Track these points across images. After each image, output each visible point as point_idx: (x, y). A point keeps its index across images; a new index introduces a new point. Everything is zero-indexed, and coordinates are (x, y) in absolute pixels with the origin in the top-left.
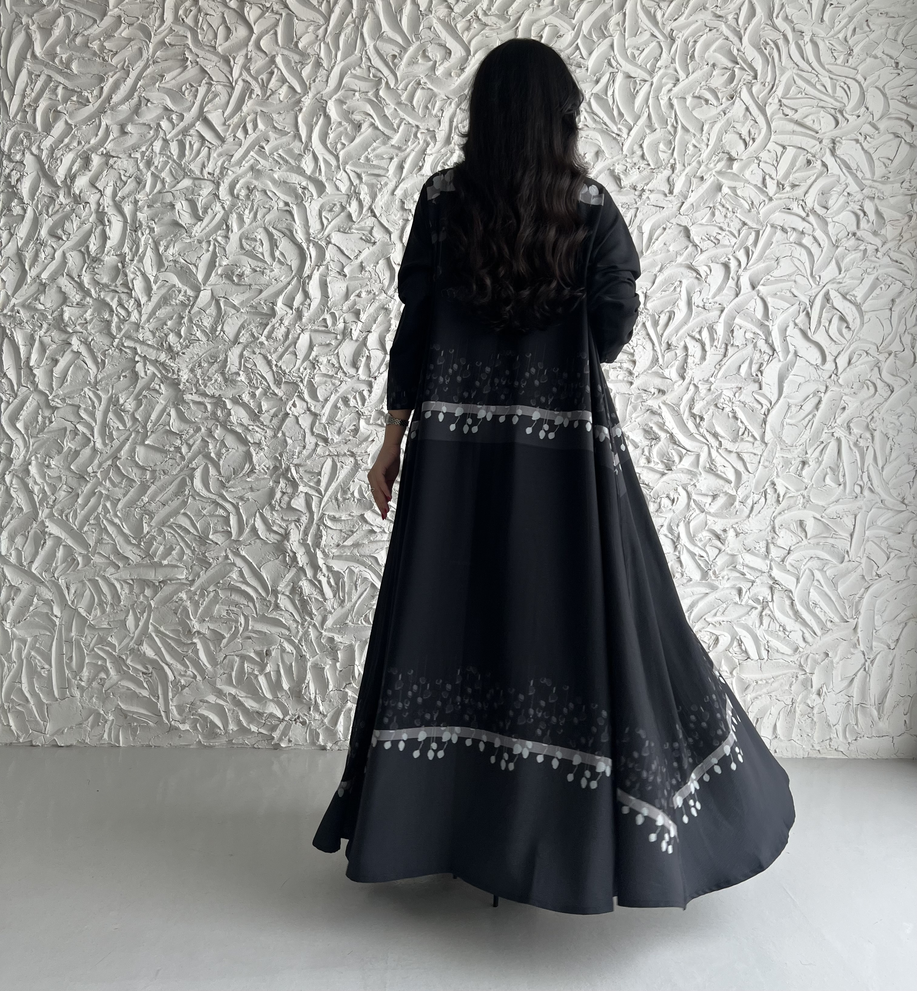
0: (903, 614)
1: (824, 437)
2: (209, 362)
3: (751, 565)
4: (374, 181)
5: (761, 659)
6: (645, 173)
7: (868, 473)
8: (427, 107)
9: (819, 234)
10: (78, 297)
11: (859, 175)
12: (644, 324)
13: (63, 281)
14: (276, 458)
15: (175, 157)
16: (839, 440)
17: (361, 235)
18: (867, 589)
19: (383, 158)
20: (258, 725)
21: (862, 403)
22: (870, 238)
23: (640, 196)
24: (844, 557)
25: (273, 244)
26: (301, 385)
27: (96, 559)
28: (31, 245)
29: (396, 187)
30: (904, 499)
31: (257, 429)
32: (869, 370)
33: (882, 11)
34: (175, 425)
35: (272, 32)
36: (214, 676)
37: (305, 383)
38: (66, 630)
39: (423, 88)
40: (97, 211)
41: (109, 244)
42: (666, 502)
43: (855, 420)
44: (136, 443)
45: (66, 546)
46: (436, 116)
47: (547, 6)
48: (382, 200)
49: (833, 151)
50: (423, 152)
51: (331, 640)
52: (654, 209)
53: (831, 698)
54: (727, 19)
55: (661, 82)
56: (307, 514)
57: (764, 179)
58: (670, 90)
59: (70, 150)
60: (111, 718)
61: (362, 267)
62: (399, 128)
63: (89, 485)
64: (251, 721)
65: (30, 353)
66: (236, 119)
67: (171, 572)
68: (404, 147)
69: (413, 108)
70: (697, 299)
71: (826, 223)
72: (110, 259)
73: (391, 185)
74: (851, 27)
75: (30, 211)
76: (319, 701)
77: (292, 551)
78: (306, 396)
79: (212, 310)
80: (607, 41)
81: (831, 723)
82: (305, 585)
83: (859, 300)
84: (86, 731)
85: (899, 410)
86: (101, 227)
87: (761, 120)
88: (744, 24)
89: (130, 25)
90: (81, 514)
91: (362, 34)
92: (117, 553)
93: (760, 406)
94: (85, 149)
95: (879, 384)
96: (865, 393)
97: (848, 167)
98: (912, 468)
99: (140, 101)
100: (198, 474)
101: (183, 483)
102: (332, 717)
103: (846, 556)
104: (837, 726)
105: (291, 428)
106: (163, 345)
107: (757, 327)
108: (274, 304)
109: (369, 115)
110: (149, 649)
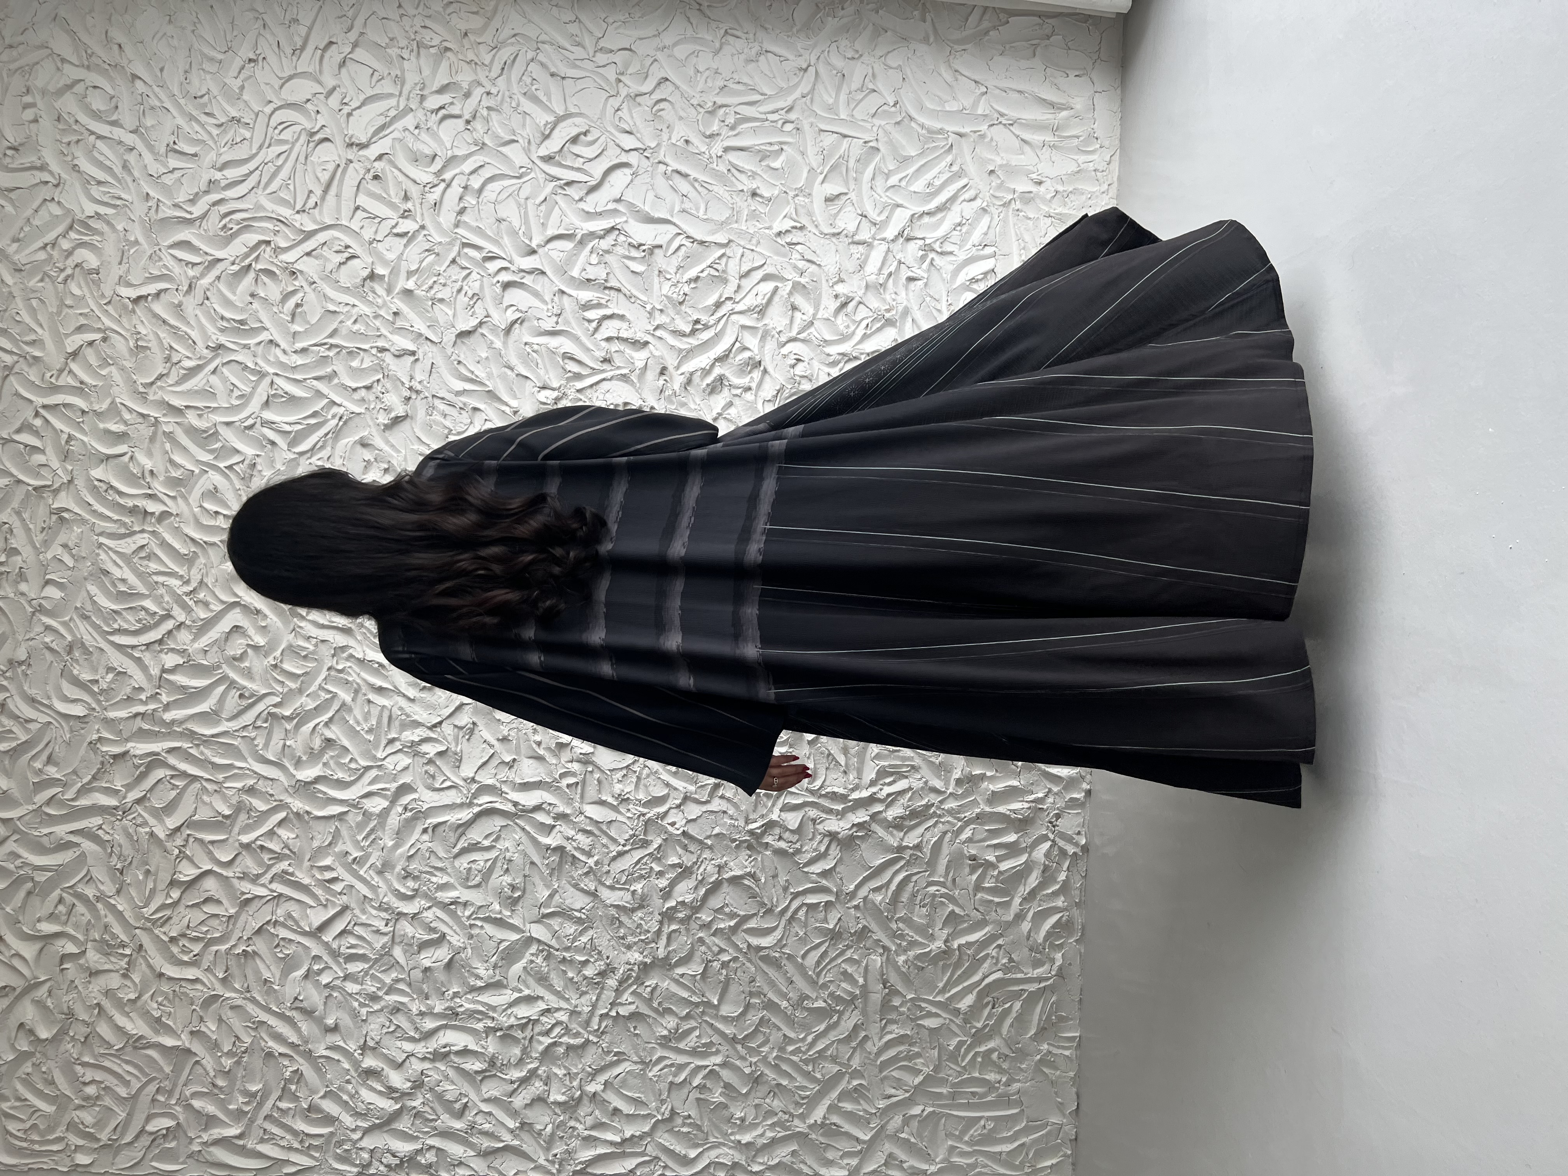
0: (945, 75)
1: (722, 168)
2: (619, 927)
3: (879, 265)
4: (397, 723)
5: (994, 255)
6: (388, 385)
7: (769, 113)
8: (305, 657)
9: (467, 167)
10: (538, 1084)
11: (392, 113)
12: (578, 391)
13: (518, 1101)
14: (737, 847)
15: (366, 966)
16: (727, 149)
17: (464, 740)
18: (911, 119)
19: (369, 711)
20: (1058, 871)
21: (681, 118)
22: (472, 102)
23: (418, 392)
24: (872, 147)
25: (474, 847)
26: (647, 816)
27: (855, 1063)
28: (474, 1140)
29: (404, 696)
30: (801, 69)
31: (701, 870)
32: (639, 108)
33: (183, 78)
34: (695, 968)
35: (210, 847)
36: (999, 923)
37: (645, 811)
38: (939, 1100)
39: (281, 661)
40: (433, 1061)
41: (472, 1046)
42: (800, 369)
43: (701, 128)
44: (716, 1015)
45: (840, 1098)
46: (316, 645)
47: (177, 504)
48: (420, 714)
49: (362, 146)
50: (361, 662)
51: (959, 782)
52: (434, 375)
53: (1045, 169)
54: (194, 277)
55: (273, 363)
56: (807, 809)
57: (398, 235)
58: (284, 352)
59: (357, 1092)
60: (1046, 1046)
61: (504, 740)
62: (331, 692)
63: (767, 1072)
64: (1053, 880)
65: (606, 1141)
66: (319, 892)
67: (874, 975)
68: (355, 685)
69: (306, 673)
70: (548, 324)
71: (454, 157)
72: (492, 1046)
73: (403, 702)
74: (203, 118)
75: (431, 1142)
76: (1032, 797)
77: (850, 829)
78: (662, 809)
79: (555, 923)
80: (222, 430)
81: (1076, 169)
82: (892, 813)
83: (551, 119)
84: (1059, 1077)
85: (692, 72)
86: (452, 1056)
87: (321, 237)
88: (200, 255)
89: (201, 1019)
90: (800, 1081)
91: (213, 736)
92: (848, 1039)
93: (683, 249)
94: (355, 1075)
95: (656, 96)
96: (668, 113)
97: (383, 127)
98: (762, 58)
99: (296, 1008)
100: (755, 941)
101: (766, 959)
102: (1051, 781)
103: (871, 144)
104: (1080, 161)
105: (701, 829)
106: (598, 982)
107: (584, 248)
108: (548, 848)
109: (314, 728)
110: (964, 1001)
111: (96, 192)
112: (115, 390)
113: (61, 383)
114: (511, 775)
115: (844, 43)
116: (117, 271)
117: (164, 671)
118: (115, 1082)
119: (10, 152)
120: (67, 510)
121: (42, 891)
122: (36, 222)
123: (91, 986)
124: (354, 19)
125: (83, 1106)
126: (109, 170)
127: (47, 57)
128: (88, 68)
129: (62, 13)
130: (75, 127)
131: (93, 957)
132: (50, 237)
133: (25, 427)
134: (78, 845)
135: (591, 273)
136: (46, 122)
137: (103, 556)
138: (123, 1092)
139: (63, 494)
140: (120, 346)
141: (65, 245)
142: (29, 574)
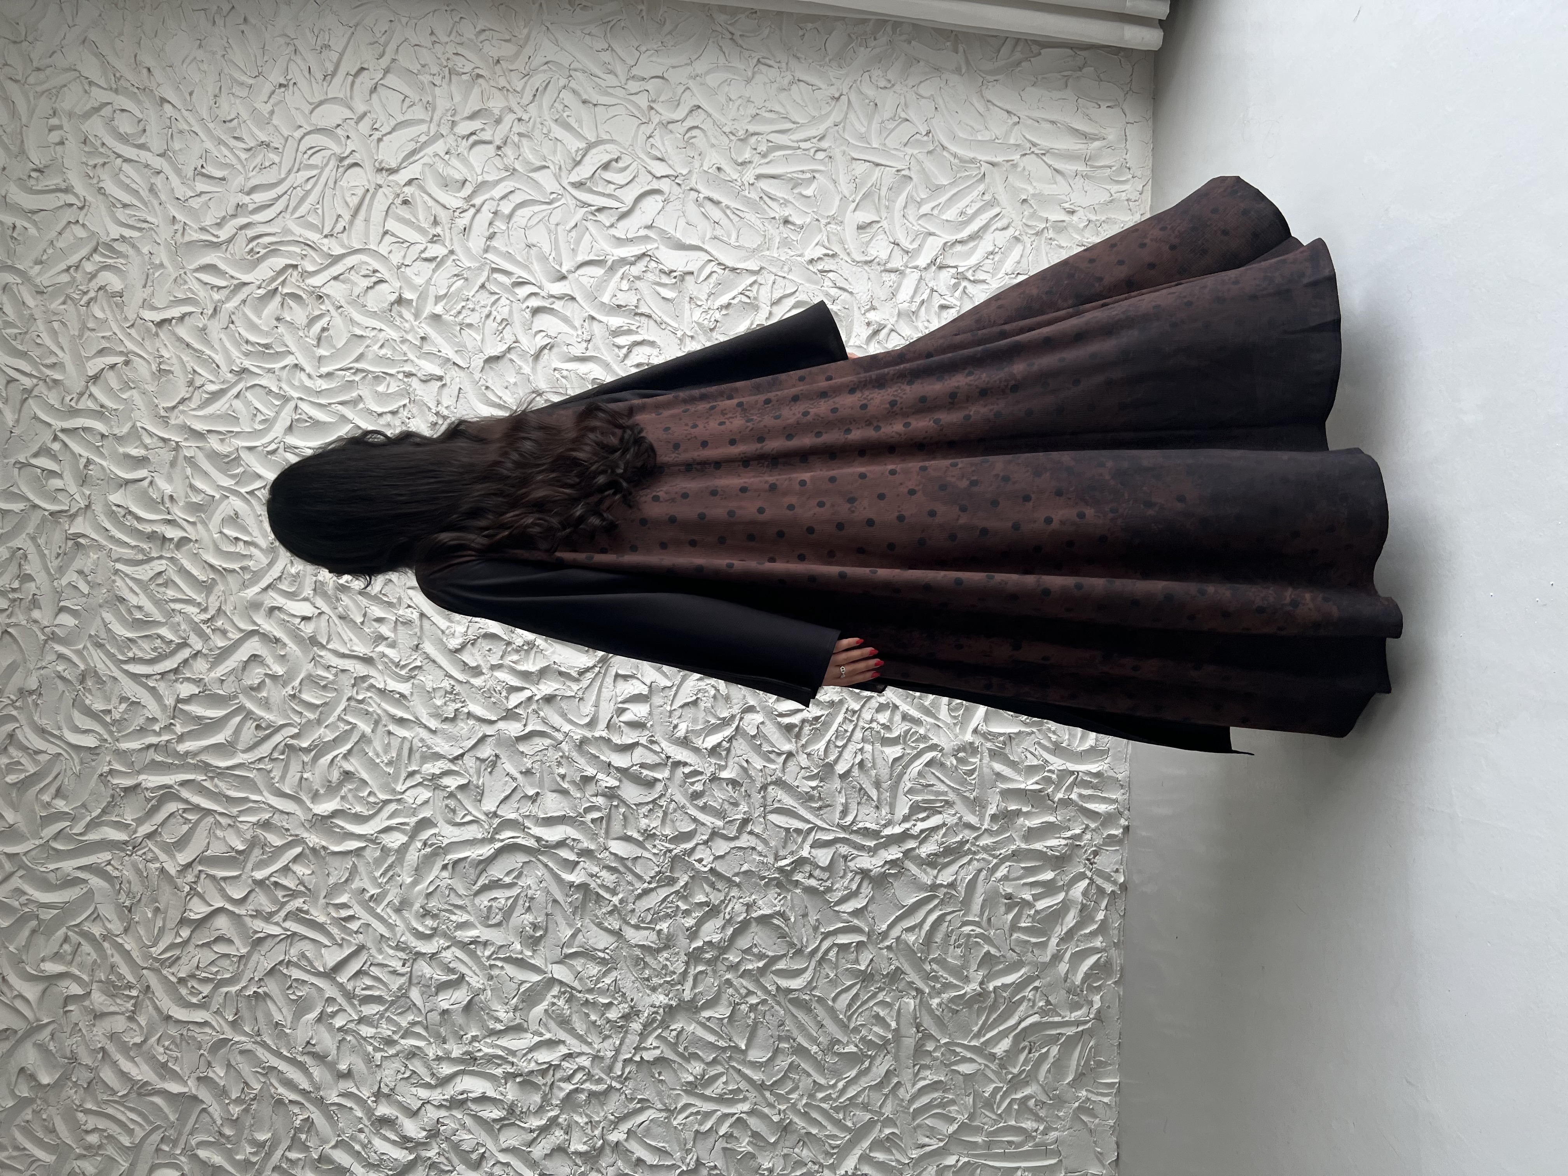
0: (977, 105)
1: (754, 196)
2: (644, 968)
3: (911, 292)
4: (418, 755)
6: (415, 411)
7: (801, 141)
8: (324, 687)
9: (498, 192)
10: (559, 1133)
11: (423, 139)
13: (538, 1151)
14: (767, 885)
15: (382, 1008)
16: (759, 177)
17: (487, 773)
18: (944, 148)
19: (389, 743)
20: (1096, 910)
21: (713, 146)
22: (503, 128)
23: (444, 418)
24: (904, 176)
25: (496, 884)
26: (675, 852)
27: (888, 1111)
29: (426, 727)
30: (833, 98)
31: (729, 909)
32: (671, 136)
33: (212, 102)
34: (722, 1011)
35: (223, 884)
36: (1036, 965)
37: (672, 847)
38: (974, 1150)
39: (300, 691)
40: (449, 1108)
41: (491, 1093)
43: (733, 155)
44: (744, 1060)
45: (871, 1148)
46: (336, 675)
47: (197, 531)
48: (442, 746)
49: (392, 171)
50: (382, 692)
51: (994, 818)
52: (461, 401)
53: (1078, 198)
54: (219, 301)
55: (298, 387)
56: (838, 845)
57: (426, 260)
58: (309, 376)
59: (370, 1142)
60: (1084, 1093)
61: (528, 773)
62: (350, 723)
63: (796, 1120)
64: (1092, 920)
66: (335, 931)
67: (906, 1019)
68: (375, 716)
69: (325, 704)
70: (578, 350)
71: (484, 183)
72: (511, 1092)
73: (423, 733)
74: (233, 143)
76: (1069, 834)
77: (882, 866)
78: (689, 846)
79: (578, 964)
80: (244, 455)
81: (1108, 199)
82: (926, 850)
83: (583, 145)
84: (1099, 1125)
85: (723, 100)
86: (469, 1104)
87: (350, 261)
88: (226, 279)
89: (209, 1064)
90: (831, 1129)
91: (228, 768)
92: (880, 1085)
93: (715, 276)
94: (368, 1124)
95: (689, 123)
96: (700, 140)
97: (413, 152)
98: (794, 86)
99: (309, 1053)
100: (784, 983)
101: (796, 1002)
102: (1088, 817)
103: (903, 173)
104: (1113, 191)
105: (729, 865)
106: (621, 1026)
107: (615, 274)
108: (571, 885)
109: (333, 760)
110: (1000, 1046)
111: (121, 214)
112: (136, 414)
113: (80, 406)
114: (534, 810)
115: (876, 73)
116: (140, 295)
117: (179, 701)
118: (119, 1130)
119: (34, 174)
120: (83, 536)
121: (48, 928)
122: (60, 244)
123: (95, 1029)
124: (385, 45)
125: (85, 1156)
126: (135, 193)
127: (75, 80)
128: (116, 91)
129: (92, 36)
130: (101, 150)
131: (98, 999)
132: (74, 259)
133: (43, 451)
134: (85, 881)
135: (622, 299)
136: (72, 145)
137: (119, 582)
138: (126, 1141)
139: (80, 519)
140: (143, 370)
141: (89, 267)
142: (42, 601)
